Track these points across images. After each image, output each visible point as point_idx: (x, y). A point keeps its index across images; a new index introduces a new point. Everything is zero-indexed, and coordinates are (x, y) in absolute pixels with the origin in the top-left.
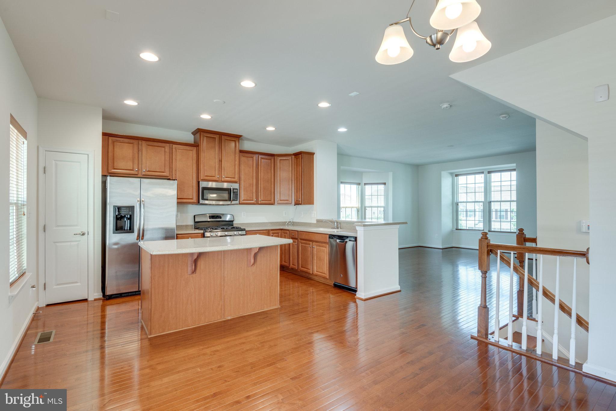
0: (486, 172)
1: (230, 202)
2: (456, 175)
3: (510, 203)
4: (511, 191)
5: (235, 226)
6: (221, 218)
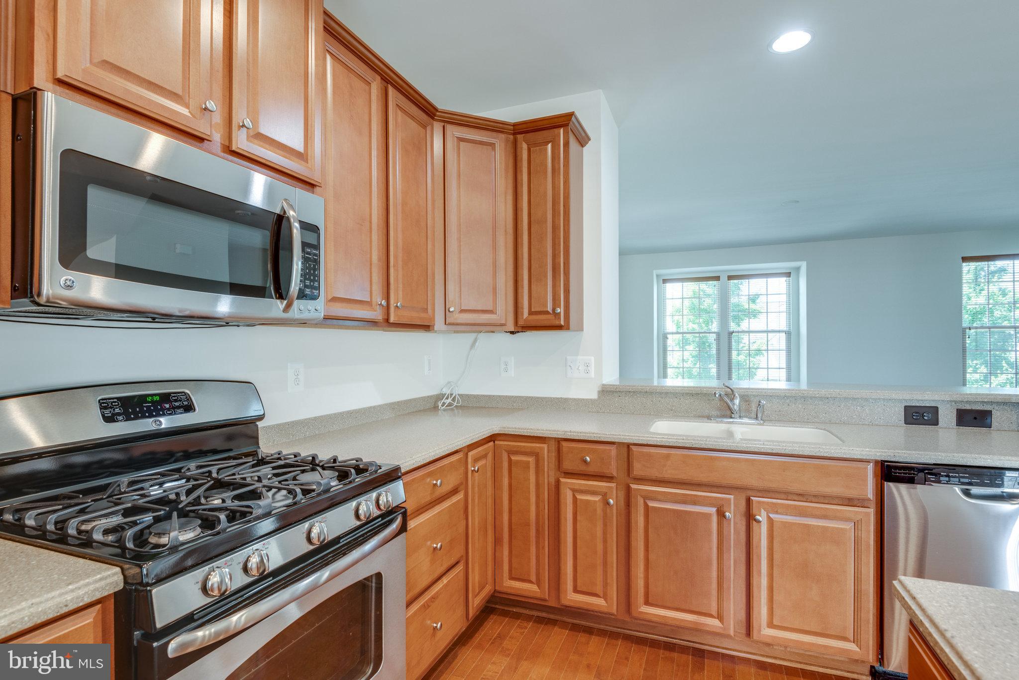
0: (724, 278)
1: (280, 305)
2: (663, 280)
3: (767, 335)
4: (767, 313)
5: (266, 448)
6: (189, 408)
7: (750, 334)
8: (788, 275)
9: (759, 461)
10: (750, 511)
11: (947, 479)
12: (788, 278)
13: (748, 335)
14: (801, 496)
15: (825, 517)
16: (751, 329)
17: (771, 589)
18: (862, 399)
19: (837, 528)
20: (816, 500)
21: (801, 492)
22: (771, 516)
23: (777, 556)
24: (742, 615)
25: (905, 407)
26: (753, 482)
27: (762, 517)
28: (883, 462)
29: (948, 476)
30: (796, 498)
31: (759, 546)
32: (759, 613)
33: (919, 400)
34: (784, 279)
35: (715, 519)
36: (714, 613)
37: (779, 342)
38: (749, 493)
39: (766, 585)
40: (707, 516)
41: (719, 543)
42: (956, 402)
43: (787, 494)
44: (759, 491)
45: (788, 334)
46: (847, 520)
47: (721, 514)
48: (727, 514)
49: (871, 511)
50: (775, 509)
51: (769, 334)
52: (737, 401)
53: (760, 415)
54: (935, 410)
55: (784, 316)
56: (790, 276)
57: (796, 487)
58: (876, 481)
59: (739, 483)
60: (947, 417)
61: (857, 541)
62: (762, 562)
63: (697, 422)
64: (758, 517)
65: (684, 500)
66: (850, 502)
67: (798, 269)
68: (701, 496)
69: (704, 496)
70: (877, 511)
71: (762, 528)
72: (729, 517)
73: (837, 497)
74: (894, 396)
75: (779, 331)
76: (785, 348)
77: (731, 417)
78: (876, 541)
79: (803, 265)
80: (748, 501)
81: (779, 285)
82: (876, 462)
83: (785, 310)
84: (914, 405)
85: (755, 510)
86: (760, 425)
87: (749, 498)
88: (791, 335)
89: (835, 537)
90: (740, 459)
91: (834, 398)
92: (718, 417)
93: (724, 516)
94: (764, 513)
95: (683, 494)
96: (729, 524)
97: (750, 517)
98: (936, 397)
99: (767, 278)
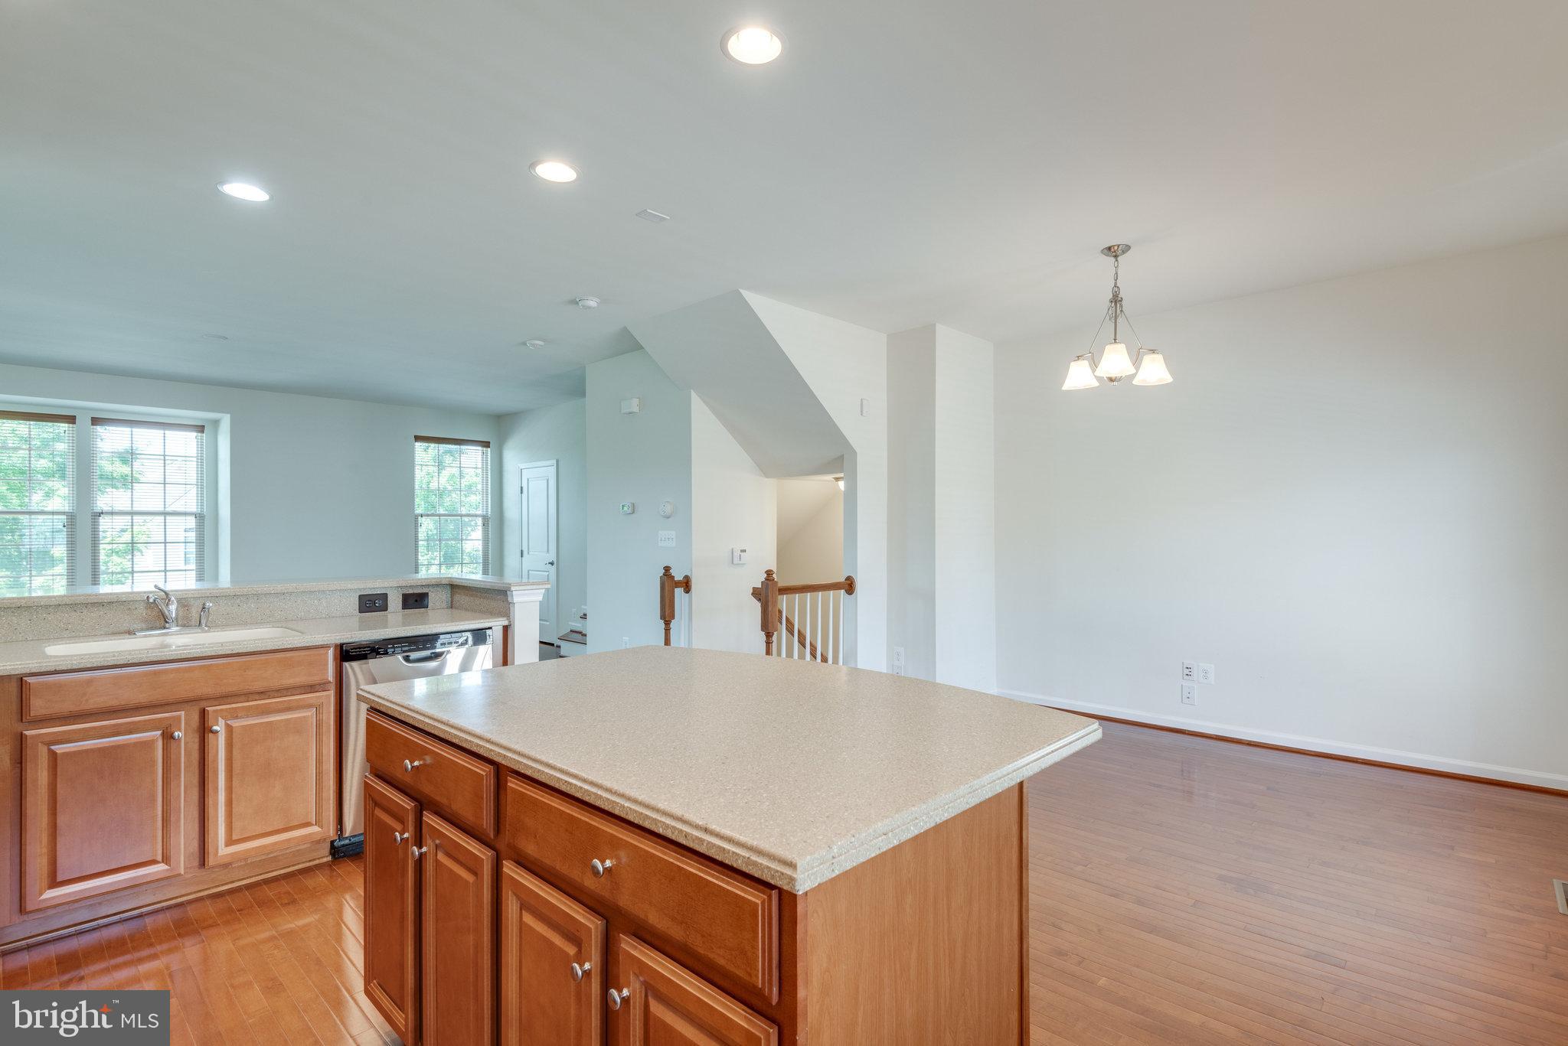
7: (134, 518)
8: (201, 429)
9: (217, 665)
10: (204, 724)
11: (393, 650)
12: (199, 434)
13: (130, 517)
14: (263, 694)
15: (289, 709)
16: (136, 509)
17: (229, 803)
18: (319, 591)
19: (299, 718)
20: (279, 695)
21: (262, 690)
22: (228, 722)
23: (237, 765)
24: (195, 845)
25: (360, 596)
26: (207, 690)
27: (219, 727)
28: (342, 645)
29: (393, 647)
30: (257, 697)
31: (216, 760)
32: (216, 834)
33: (371, 589)
34: (194, 434)
35: (160, 744)
36: (159, 858)
37: (183, 529)
38: (203, 704)
39: (223, 800)
40: (148, 745)
41: (165, 770)
42: (401, 587)
43: (248, 695)
44: (216, 698)
45: (200, 517)
46: (310, 706)
47: (168, 737)
48: (176, 734)
49: (331, 694)
50: (235, 715)
51: (168, 518)
52: (173, 608)
53: (203, 621)
54: (384, 597)
55: (193, 491)
56: (203, 432)
57: (258, 686)
58: (336, 663)
59: (191, 695)
60: (395, 602)
61: (319, 725)
62: (220, 776)
63: (115, 639)
64: (215, 728)
65: (116, 732)
66: (311, 688)
67: (216, 423)
68: (139, 722)
69: (145, 721)
70: (336, 693)
71: (220, 739)
72: (179, 736)
73: (300, 687)
74: (350, 586)
75: (185, 514)
76: (194, 538)
77: (165, 628)
78: (336, 721)
79: (226, 420)
80: (203, 713)
81: (186, 443)
82: (336, 646)
83: (194, 482)
84: (367, 593)
85: (210, 721)
86: (206, 632)
87: (204, 710)
88: (204, 522)
89: (297, 727)
90: (194, 667)
91: (291, 593)
92: (142, 630)
93: (172, 737)
94: (221, 722)
95: (114, 725)
96: (179, 746)
97: (204, 730)
98: (386, 584)
99: (164, 429)
